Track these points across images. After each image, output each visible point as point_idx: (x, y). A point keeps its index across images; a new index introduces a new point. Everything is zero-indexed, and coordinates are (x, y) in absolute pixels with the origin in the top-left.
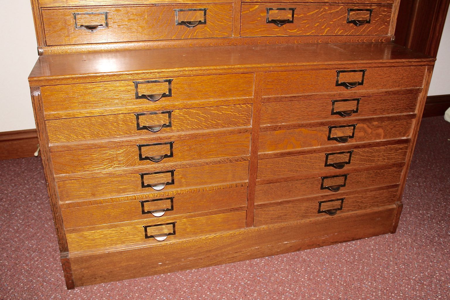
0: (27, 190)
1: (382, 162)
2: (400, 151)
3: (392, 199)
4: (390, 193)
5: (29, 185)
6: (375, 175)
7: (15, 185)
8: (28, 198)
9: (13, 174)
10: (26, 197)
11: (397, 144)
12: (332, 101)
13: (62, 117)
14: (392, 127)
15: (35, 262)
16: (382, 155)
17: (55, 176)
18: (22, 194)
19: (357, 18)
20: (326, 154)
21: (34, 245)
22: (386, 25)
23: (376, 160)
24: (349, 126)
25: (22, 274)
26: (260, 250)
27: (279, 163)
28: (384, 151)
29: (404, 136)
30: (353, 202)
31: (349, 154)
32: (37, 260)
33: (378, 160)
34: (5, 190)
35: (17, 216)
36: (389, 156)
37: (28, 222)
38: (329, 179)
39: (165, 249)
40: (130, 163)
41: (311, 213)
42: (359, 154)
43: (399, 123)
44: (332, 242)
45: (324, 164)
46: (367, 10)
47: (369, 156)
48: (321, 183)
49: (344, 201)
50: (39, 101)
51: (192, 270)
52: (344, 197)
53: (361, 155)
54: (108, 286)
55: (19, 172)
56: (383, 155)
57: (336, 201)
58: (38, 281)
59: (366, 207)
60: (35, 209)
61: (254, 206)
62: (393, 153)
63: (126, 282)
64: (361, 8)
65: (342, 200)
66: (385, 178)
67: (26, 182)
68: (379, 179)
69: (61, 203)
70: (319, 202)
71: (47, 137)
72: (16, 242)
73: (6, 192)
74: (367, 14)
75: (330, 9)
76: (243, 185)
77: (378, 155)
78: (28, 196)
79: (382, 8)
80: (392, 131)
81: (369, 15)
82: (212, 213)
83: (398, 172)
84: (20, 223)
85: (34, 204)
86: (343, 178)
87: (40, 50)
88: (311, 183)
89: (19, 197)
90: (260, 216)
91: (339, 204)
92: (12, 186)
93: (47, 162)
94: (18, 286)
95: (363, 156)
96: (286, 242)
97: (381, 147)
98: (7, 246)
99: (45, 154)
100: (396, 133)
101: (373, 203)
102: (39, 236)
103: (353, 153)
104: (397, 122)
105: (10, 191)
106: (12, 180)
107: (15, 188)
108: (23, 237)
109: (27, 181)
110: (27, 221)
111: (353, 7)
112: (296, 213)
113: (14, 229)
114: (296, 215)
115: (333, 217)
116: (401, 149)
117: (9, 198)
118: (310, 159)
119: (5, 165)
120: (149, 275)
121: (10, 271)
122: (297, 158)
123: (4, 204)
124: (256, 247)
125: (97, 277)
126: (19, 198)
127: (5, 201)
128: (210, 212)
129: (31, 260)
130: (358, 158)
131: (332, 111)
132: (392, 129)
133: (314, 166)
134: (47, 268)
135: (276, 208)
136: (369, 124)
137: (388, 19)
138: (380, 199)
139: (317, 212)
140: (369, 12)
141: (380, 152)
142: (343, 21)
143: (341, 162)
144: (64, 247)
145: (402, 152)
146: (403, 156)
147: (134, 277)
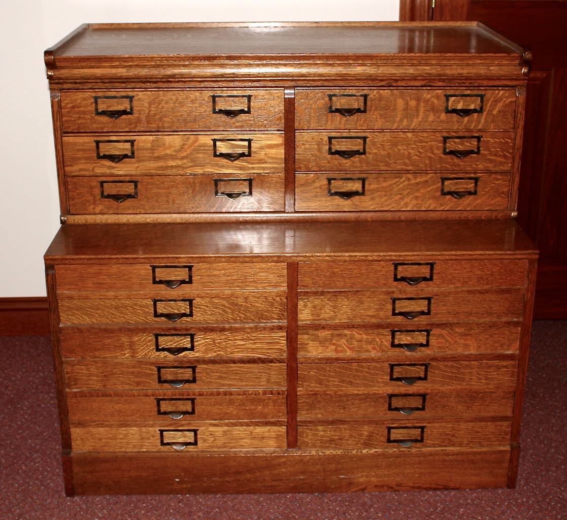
0: (40, 379)
1: (477, 382)
2: (505, 369)
3: (503, 438)
4: (499, 427)
5: (44, 373)
6: (471, 400)
7: (26, 371)
8: (40, 389)
9: (26, 355)
10: (37, 387)
11: (499, 360)
12: (391, 299)
13: (74, 297)
14: (487, 336)
15: (35, 464)
16: (475, 373)
17: (63, 359)
18: (34, 383)
19: (457, 189)
20: (389, 364)
21: (37, 445)
22: (502, 197)
23: (467, 380)
24: (420, 331)
25: (18, 474)
26: (307, 481)
27: (325, 370)
28: (479, 367)
29: (508, 349)
30: (441, 434)
31: (424, 367)
32: (38, 462)
33: (471, 379)
34: (13, 376)
35: (23, 410)
36: (487, 375)
37: (35, 419)
38: (400, 398)
39: (183, 462)
40: (145, 353)
41: (378, 442)
42: (440, 369)
43: (497, 332)
44: (412, 486)
45: (389, 378)
46: (470, 178)
47: (455, 373)
48: (388, 402)
49: (425, 430)
50: (53, 279)
51: (217, 495)
52: (424, 425)
53: (443, 370)
54: (113, 499)
55: (34, 354)
56: (478, 373)
57: (413, 429)
58: (35, 484)
59: (462, 444)
60: (46, 404)
61: (296, 421)
62: (493, 372)
63: (134, 498)
64: (461, 175)
65: (422, 428)
66: (487, 405)
67: (40, 368)
68: (477, 405)
69: (67, 390)
70: (387, 428)
71: (59, 317)
72: (17, 439)
73: (13, 378)
74: (471, 183)
75: (415, 178)
76: (281, 393)
77: (470, 373)
78: (40, 387)
79: (493, 176)
80: (488, 341)
81: (474, 185)
82: (242, 423)
83: (507, 399)
84: (26, 419)
85: (46, 398)
86: (420, 399)
87: (62, 218)
88: (374, 401)
89: (29, 386)
90: (305, 435)
91: (418, 434)
92: (22, 371)
93: (56, 343)
94: (13, 486)
95: (446, 371)
96: (343, 477)
97: (473, 363)
98: (7, 443)
99: (55, 335)
100: (496, 345)
101: (472, 438)
102: (46, 436)
103: (429, 367)
104: (494, 331)
105: (19, 378)
106: (23, 364)
107: (26, 374)
108: (27, 435)
109: (42, 367)
110: (33, 416)
111: (449, 174)
112: (355, 438)
113: (18, 425)
114: (355, 440)
115: (409, 451)
116: (506, 367)
117: (16, 387)
118: (369, 369)
119: (17, 343)
120: (162, 493)
121: (6, 470)
122: (350, 366)
123: (9, 393)
124: (301, 477)
125: (101, 486)
126: (29, 388)
127: (11, 390)
128: (240, 422)
129: (31, 461)
130: (439, 373)
131: (393, 311)
132: (487, 339)
133: (375, 379)
134: (48, 472)
135: (326, 428)
136: (450, 331)
137: (505, 189)
138: (483, 435)
139: (386, 441)
140: (473, 181)
141: (472, 369)
142: (436, 192)
143: (414, 376)
144: (67, 443)
145: (508, 371)
146: (511, 377)
147: (145, 493)
